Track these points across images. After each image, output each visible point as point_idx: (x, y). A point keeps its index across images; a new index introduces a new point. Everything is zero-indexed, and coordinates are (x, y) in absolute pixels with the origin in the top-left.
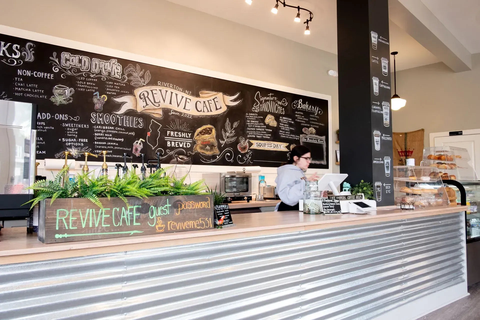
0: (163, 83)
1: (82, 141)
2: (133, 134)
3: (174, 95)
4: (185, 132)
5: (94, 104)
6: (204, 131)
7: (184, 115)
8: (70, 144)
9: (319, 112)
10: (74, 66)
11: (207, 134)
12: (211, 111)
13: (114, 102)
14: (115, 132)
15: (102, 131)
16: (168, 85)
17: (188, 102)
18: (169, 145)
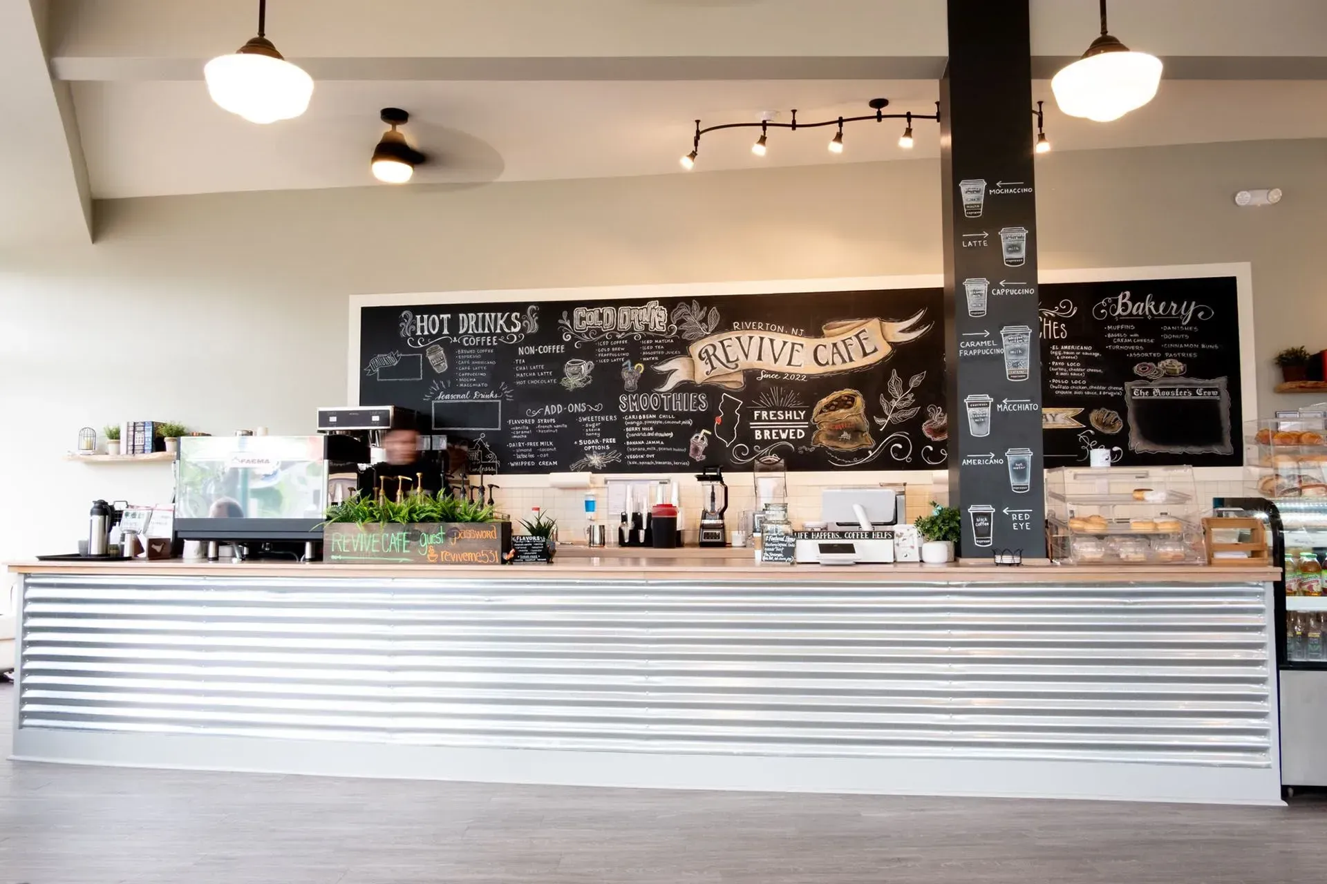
0: (744, 324)
1: (607, 442)
2: (689, 422)
3: (766, 342)
4: (793, 410)
5: (622, 382)
6: (835, 403)
7: (788, 377)
8: (590, 447)
9: (1200, 315)
10: (594, 325)
11: (842, 407)
12: (851, 360)
13: (655, 372)
14: (658, 422)
15: (638, 424)
16: (753, 325)
17: (797, 350)
18: (758, 436)
